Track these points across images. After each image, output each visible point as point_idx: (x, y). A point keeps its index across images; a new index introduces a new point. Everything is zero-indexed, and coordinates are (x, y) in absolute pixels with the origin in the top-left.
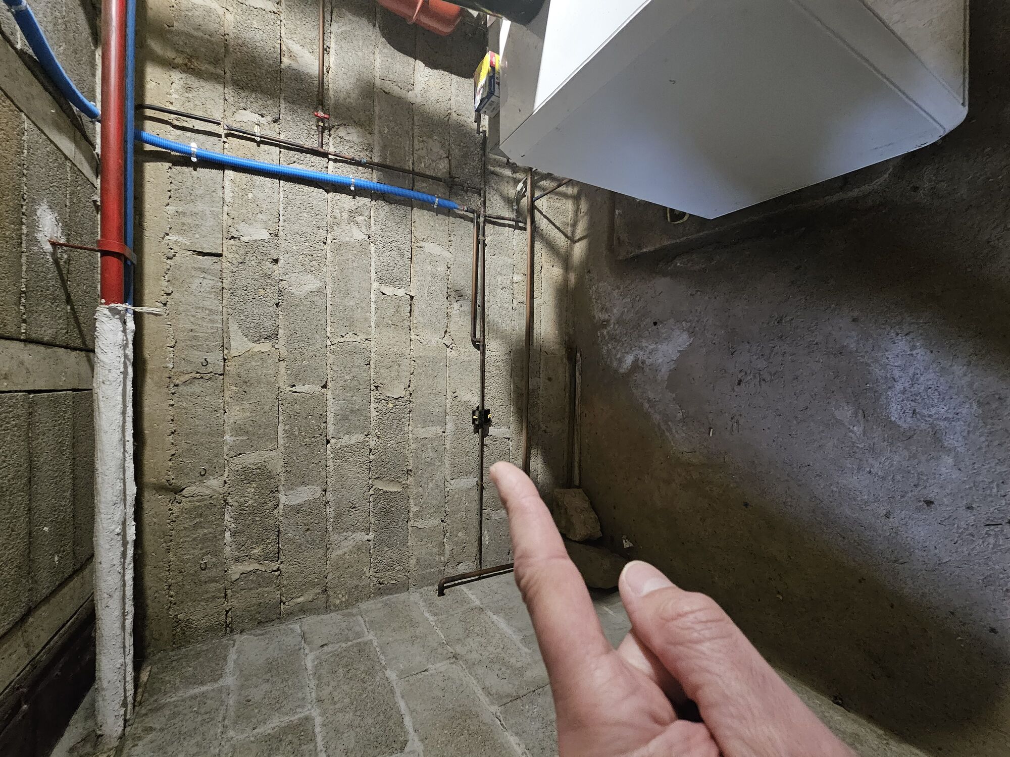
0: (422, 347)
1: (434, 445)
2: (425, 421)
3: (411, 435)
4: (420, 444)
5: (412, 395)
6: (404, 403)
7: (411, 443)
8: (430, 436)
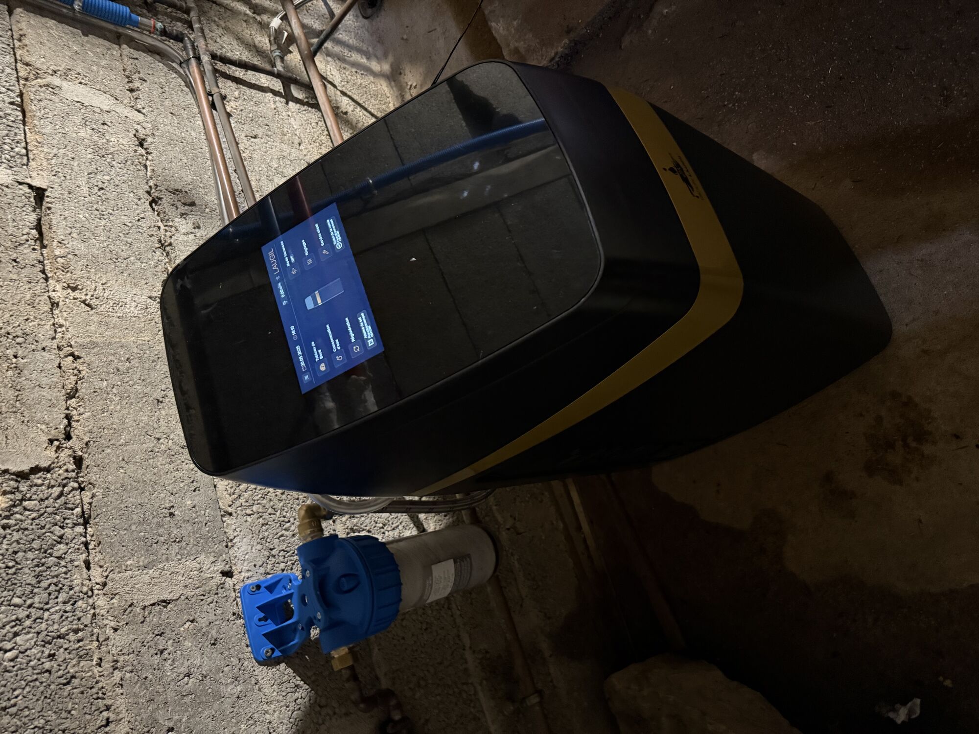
0: (95, 318)
1: (203, 622)
2: (150, 544)
3: (101, 602)
4: (146, 628)
5: (85, 463)
6: (56, 491)
7: (109, 632)
8: (179, 591)
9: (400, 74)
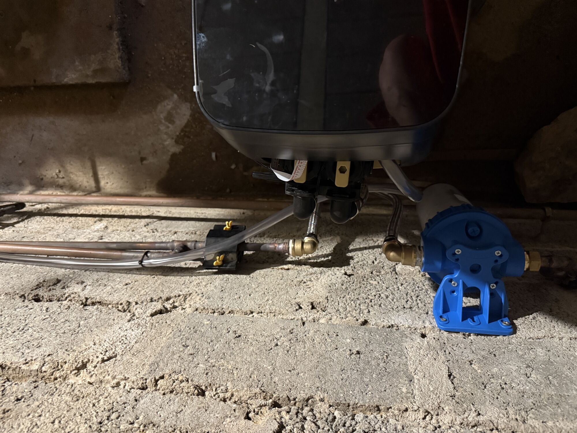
0: (127, 357)
1: (472, 357)
2: (386, 373)
6: (309, 425)
8: (439, 364)
9: (42, 179)
